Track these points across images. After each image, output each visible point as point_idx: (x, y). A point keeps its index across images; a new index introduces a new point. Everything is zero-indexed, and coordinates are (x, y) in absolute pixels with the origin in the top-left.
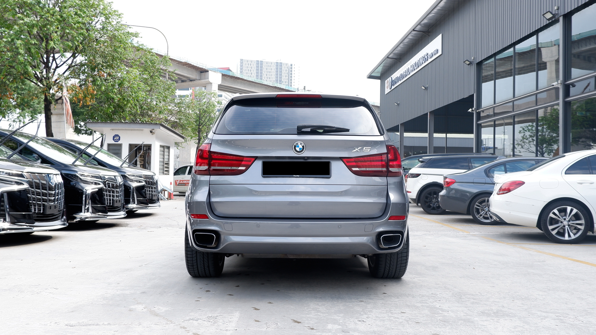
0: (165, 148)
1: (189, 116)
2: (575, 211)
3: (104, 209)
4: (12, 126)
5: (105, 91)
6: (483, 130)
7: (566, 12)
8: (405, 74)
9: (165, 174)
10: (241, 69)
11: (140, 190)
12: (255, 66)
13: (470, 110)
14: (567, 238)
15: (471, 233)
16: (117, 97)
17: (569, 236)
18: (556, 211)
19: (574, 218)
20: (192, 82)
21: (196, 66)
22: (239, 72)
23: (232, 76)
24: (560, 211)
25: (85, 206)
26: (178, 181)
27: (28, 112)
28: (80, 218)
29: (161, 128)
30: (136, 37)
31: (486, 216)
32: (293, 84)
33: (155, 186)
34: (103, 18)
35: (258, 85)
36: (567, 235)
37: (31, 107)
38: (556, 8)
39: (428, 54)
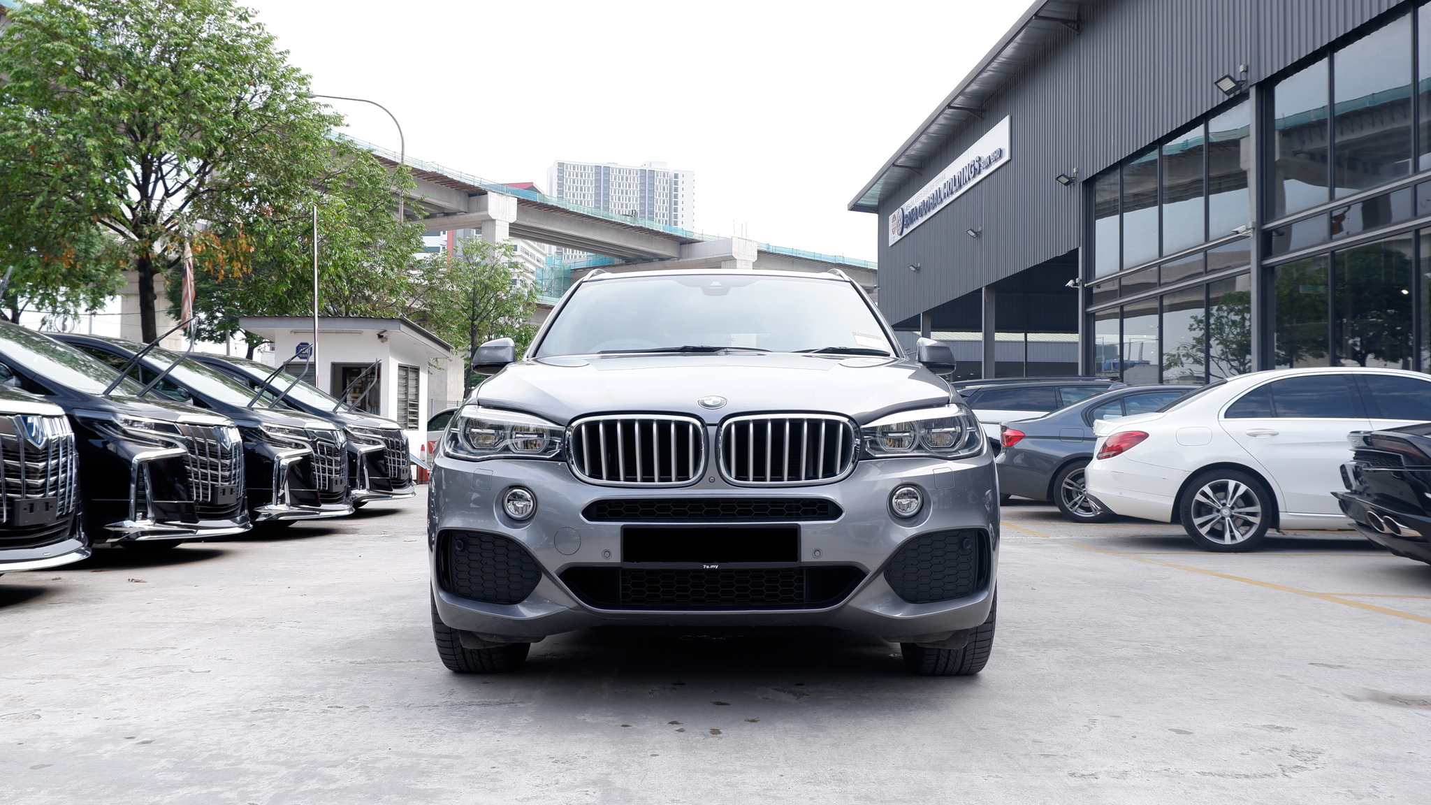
0: (409, 372)
1: (451, 299)
2: (1243, 488)
3: (314, 498)
4: (48, 324)
5: (274, 246)
6: (1099, 325)
7: (1262, 78)
8: (931, 201)
9: (410, 428)
10: (560, 185)
11: (375, 459)
12: (592, 178)
13: (1070, 283)
14: (1227, 540)
15: (1051, 538)
16: (301, 259)
17: (1233, 537)
18: (1207, 489)
19: (1241, 503)
20: (450, 217)
21: (459, 182)
22: (555, 194)
23: (541, 204)
24: (1214, 488)
25: (278, 492)
26: (434, 442)
27: (84, 293)
28: (265, 516)
29: (403, 328)
30: (336, 125)
31: (1085, 505)
32: (679, 220)
33: (404, 452)
34: (266, 87)
35: (600, 223)
36: (1228, 535)
37: (92, 281)
38: (1242, 68)
39: (980, 159)
